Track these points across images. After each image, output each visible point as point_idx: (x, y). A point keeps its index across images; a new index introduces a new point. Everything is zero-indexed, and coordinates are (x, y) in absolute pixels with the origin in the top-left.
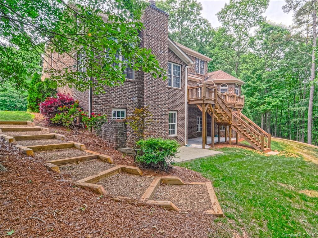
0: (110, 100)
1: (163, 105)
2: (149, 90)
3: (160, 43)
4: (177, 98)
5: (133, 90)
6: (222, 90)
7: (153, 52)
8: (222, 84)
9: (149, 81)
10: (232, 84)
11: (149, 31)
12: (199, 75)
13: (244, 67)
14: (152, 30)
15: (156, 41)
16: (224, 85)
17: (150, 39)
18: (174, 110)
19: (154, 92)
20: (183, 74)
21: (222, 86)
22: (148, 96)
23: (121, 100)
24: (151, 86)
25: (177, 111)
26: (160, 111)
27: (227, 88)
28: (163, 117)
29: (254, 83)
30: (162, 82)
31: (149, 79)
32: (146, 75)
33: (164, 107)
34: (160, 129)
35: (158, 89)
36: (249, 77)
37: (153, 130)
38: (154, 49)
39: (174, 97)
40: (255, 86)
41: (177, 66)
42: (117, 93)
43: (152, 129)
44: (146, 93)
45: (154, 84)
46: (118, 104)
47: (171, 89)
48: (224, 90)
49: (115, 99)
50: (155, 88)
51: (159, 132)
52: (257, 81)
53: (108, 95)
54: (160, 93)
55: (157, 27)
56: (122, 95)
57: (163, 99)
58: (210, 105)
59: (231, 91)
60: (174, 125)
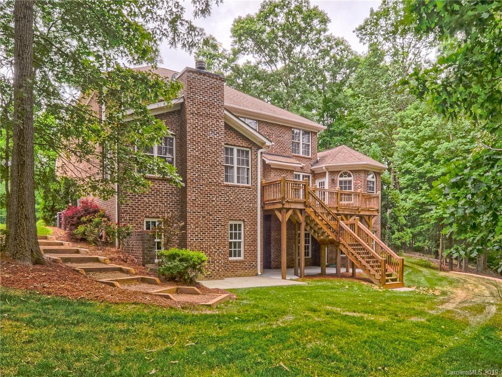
0: (142, 207)
1: (216, 211)
2: (195, 191)
3: (211, 121)
4: (243, 201)
5: (173, 192)
6: (341, 182)
7: (201, 136)
8: (341, 171)
9: (194, 179)
10: (361, 170)
11: (193, 107)
12: (300, 157)
14: (199, 104)
15: (205, 119)
16: (345, 173)
17: (196, 118)
18: (238, 219)
19: (202, 194)
20: (254, 162)
21: (341, 176)
22: (193, 200)
23: (156, 206)
24: (198, 185)
25: (244, 220)
26: (212, 221)
27: (351, 178)
28: (217, 230)
30: (215, 179)
31: (195, 175)
32: (189, 170)
33: (219, 215)
34: (212, 247)
35: (209, 188)
37: (201, 248)
38: (201, 132)
39: (239, 199)
41: (243, 151)
42: (150, 197)
43: (199, 246)
44: (190, 195)
45: (202, 182)
46: (152, 212)
47: (233, 187)
48: (345, 182)
49: (149, 205)
50: (203, 188)
51: (211, 252)
53: (139, 200)
54: (212, 195)
55: (206, 100)
56: (158, 199)
57: (216, 203)
58: (295, 210)
59: (359, 185)
60: (241, 242)
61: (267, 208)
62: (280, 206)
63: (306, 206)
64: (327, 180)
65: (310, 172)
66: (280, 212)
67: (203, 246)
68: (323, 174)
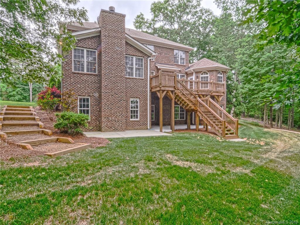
0: (76, 90)
1: (120, 92)
2: (107, 81)
3: (117, 41)
4: (139, 87)
5: (96, 81)
6: (202, 78)
7: (111, 49)
8: (202, 71)
9: (106, 73)
10: (214, 70)
11: (106, 32)
12: (179, 65)
14: (109, 31)
15: (113, 39)
16: (205, 73)
17: (107, 39)
18: (136, 97)
19: (111, 82)
20: (145, 65)
21: (202, 74)
22: (105, 85)
23: (85, 89)
24: (108, 77)
25: (139, 98)
26: (118, 98)
27: (208, 75)
28: (121, 103)
29: (251, 68)
30: (119, 74)
31: (107, 71)
32: (103, 68)
33: (122, 94)
34: (118, 113)
35: (116, 79)
36: (245, 62)
37: (110, 113)
38: (111, 46)
39: (136, 86)
40: (252, 71)
41: (139, 59)
42: (82, 84)
43: (109, 112)
44: (103, 83)
45: (111, 75)
46: (83, 93)
47: (133, 79)
48: (205, 77)
49: (81, 89)
50: (112, 79)
51: (117, 115)
52: (255, 65)
53: (75, 86)
54: (117, 83)
55: (114, 28)
56: (86, 86)
57: (120, 88)
59: (213, 78)
60: (138, 110)
61: (153, 90)
63: (175, 89)
64: (194, 77)
65: (185, 73)
67: (112, 112)
68: (192, 74)
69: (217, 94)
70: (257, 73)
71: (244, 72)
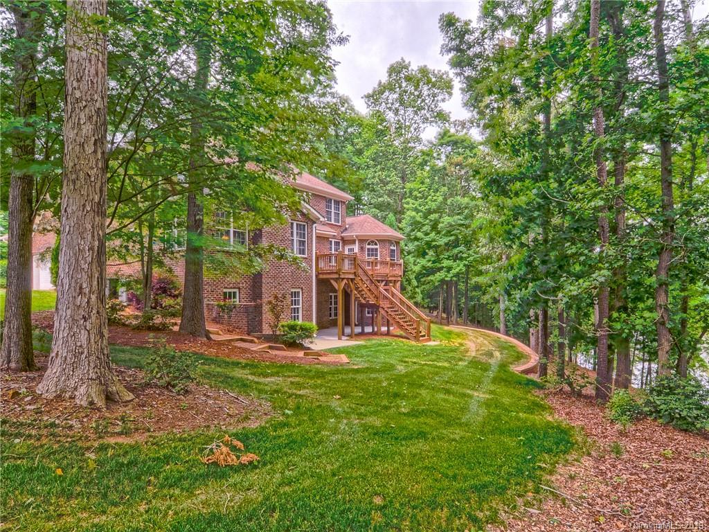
1: (285, 282)
4: (302, 271)
6: (368, 249)
8: (369, 240)
10: (386, 240)
12: (333, 225)
13: (411, 205)
16: (372, 242)
18: (298, 287)
19: (274, 266)
20: (309, 235)
21: (369, 244)
25: (302, 288)
26: (282, 291)
27: (378, 247)
33: (287, 285)
41: (300, 225)
48: (372, 249)
50: (275, 261)
58: (348, 279)
59: (384, 253)
60: (298, 308)
61: (321, 276)
62: (336, 276)
63: (355, 276)
64: (356, 248)
65: (340, 238)
66: (337, 282)
68: (353, 242)
69: (394, 279)
70: (434, 243)
71: (416, 239)
